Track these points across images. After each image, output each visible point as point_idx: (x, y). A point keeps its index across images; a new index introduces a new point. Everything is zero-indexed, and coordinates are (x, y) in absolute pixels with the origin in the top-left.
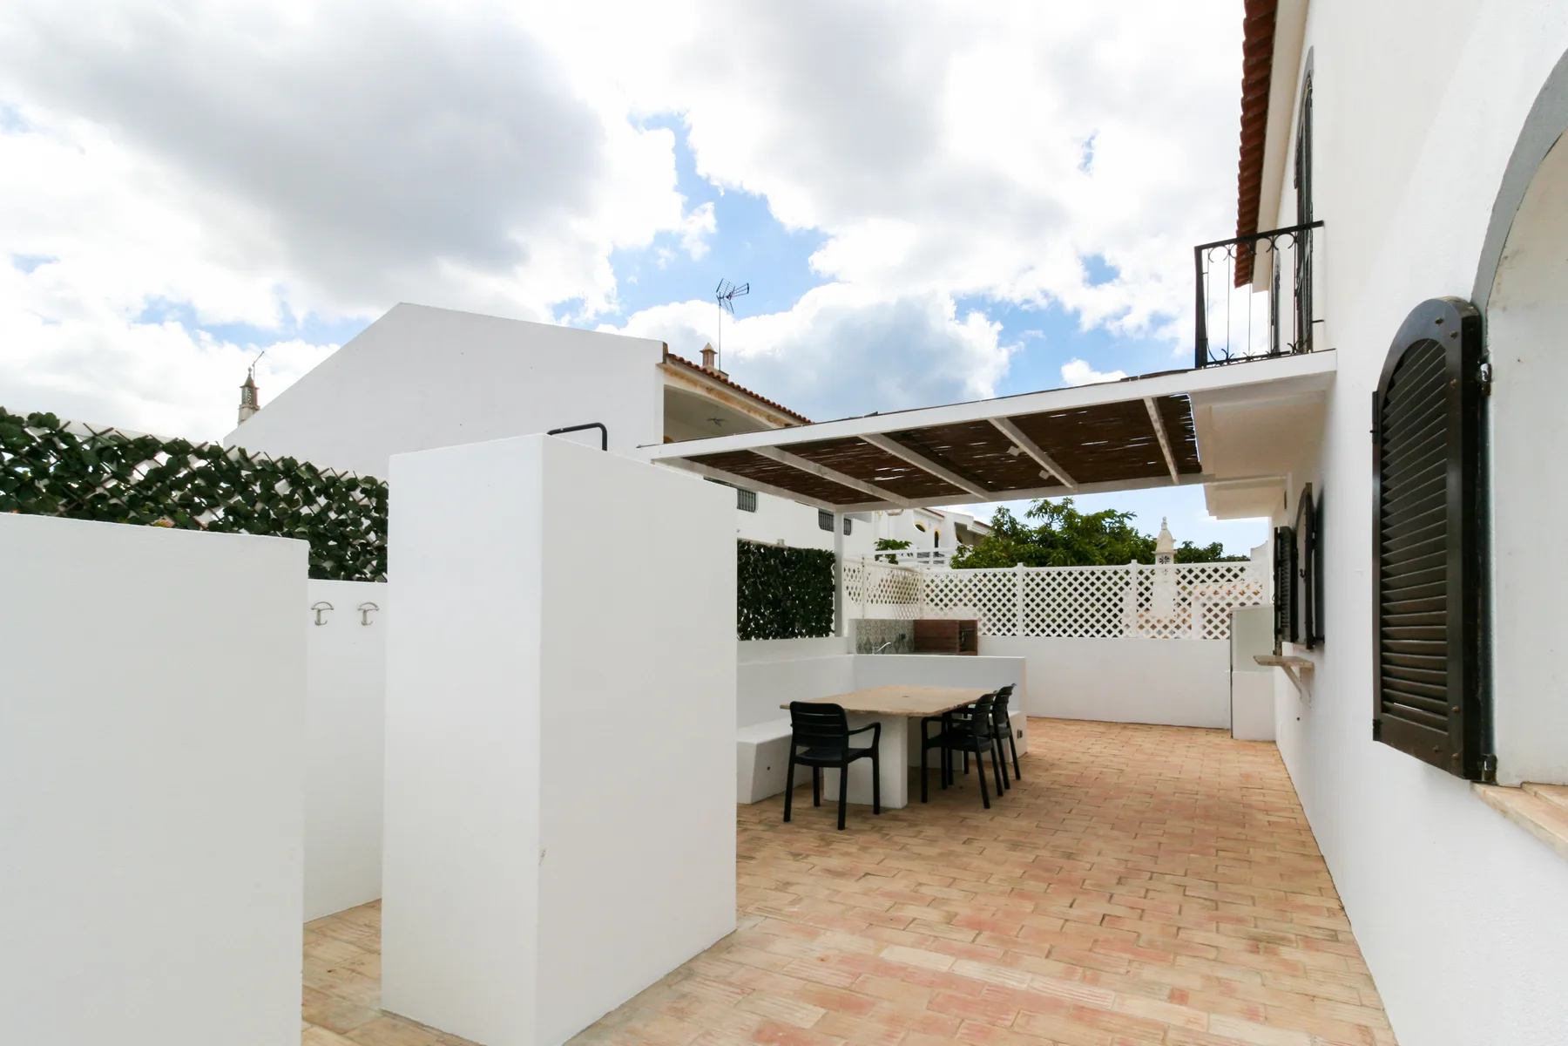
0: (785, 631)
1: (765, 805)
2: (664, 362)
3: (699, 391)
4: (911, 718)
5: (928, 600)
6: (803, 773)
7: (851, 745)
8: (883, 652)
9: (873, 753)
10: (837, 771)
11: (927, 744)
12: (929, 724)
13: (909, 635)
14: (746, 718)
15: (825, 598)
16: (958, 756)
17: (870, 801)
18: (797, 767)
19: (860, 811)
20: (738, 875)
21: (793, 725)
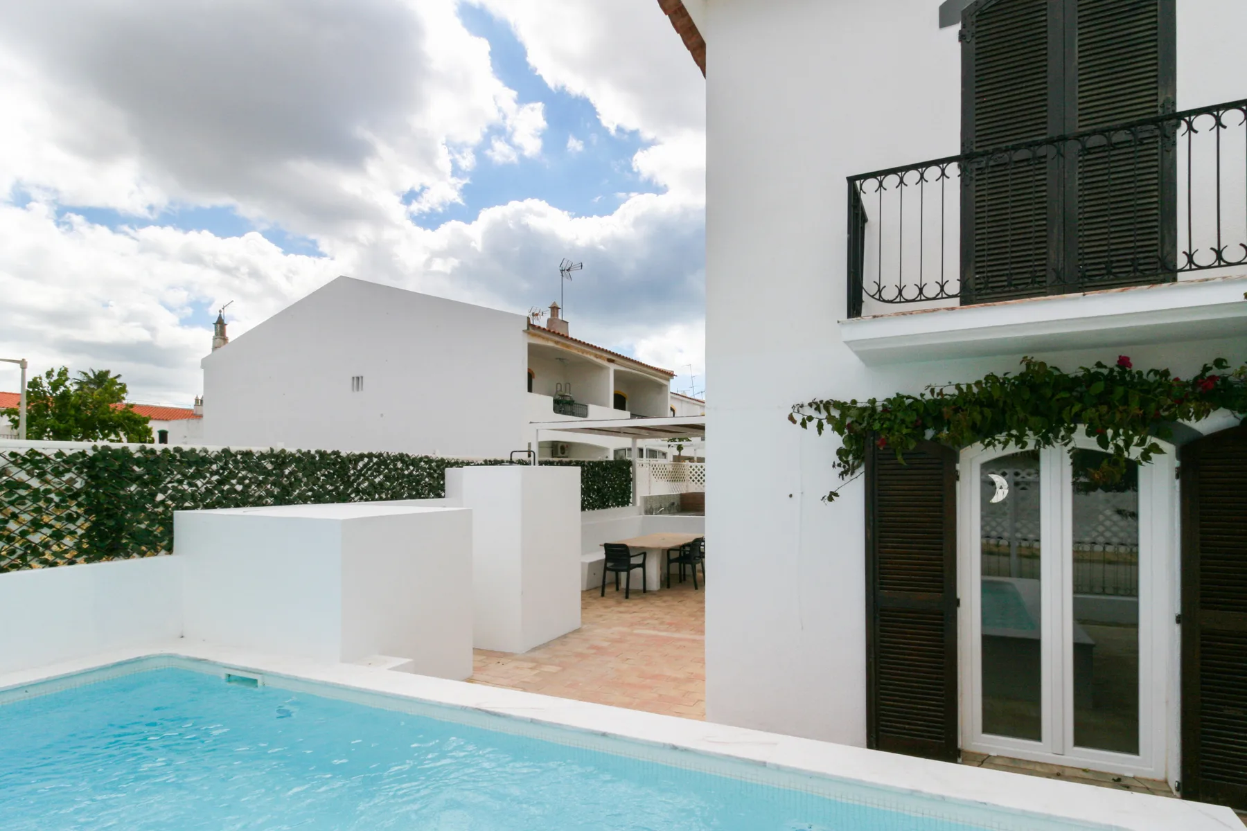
0: (603, 504)
1: (592, 591)
2: (528, 329)
3: (551, 344)
4: (663, 550)
5: (691, 480)
6: (611, 575)
7: (632, 563)
8: (661, 513)
9: (643, 565)
10: (625, 573)
11: (670, 561)
12: (671, 552)
13: (677, 502)
14: (585, 551)
15: (626, 485)
16: (688, 567)
17: (641, 587)
18: (608, 572)
19: (636, 592)
20: (582, 614)
21: (606, 553)
